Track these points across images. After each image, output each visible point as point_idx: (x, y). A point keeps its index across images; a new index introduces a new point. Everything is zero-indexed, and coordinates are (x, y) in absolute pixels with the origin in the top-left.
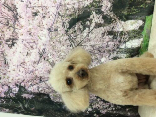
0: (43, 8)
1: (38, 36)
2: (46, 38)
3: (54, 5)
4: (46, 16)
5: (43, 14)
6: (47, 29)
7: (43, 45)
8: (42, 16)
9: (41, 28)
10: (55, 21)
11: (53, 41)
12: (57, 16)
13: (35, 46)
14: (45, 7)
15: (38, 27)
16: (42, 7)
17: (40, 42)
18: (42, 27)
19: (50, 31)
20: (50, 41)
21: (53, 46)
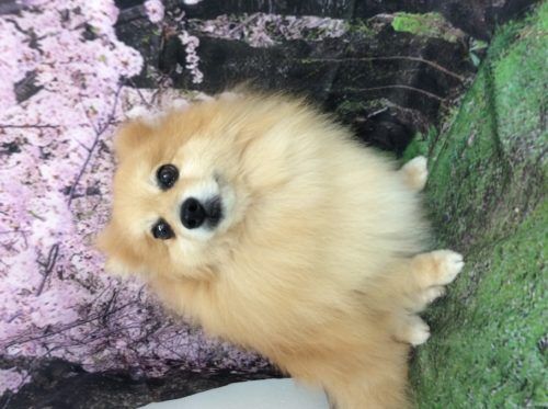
0: (45, 131)
1: (30, 212)
2: (58, 216)
3: (86, 121)
4: (53, 152)
5: (41, 148)
6: (61, 191)
7: (52, 234)
8: (38, 154)
9: (36, 187)
10: (89, 167)
11: (87, 222)
12: (95, 152)
13: (22, 240)
14: (53, 127)
15: (25, 187)
16: (39, 127)
17: (38, 226)
18: (38, 185)
19: (73, 197)
20: (75, 222)
21: (88, 235)
